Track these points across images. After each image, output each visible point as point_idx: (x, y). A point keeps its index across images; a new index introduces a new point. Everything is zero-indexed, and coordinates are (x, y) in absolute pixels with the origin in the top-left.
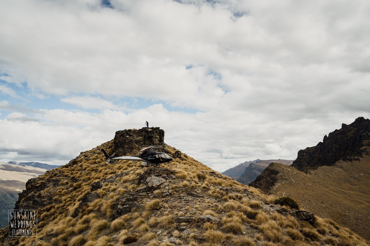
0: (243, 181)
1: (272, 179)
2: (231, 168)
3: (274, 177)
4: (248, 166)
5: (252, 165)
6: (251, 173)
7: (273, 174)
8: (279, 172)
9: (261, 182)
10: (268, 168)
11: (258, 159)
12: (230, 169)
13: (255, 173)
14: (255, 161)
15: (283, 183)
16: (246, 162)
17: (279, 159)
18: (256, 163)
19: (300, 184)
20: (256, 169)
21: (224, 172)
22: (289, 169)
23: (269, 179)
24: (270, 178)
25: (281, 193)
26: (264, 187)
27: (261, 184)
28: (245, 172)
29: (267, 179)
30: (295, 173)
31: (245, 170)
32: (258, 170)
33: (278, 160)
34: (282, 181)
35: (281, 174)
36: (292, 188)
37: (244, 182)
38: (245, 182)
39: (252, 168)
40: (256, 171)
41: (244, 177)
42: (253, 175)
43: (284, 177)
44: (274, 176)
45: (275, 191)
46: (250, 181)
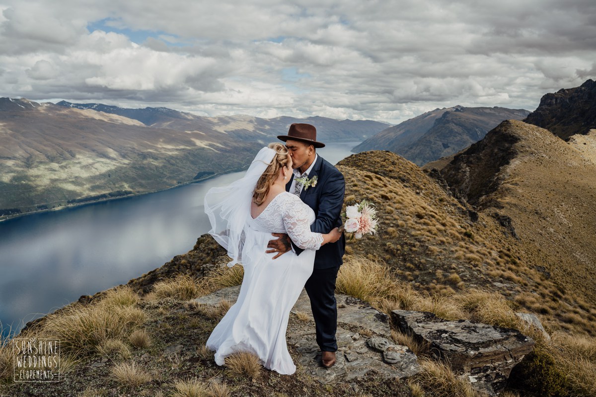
0: (429, 141)
1: (503, 151)
2: (412, 118)
3: (508, 148)
4: (440, 115)
5: (448, 115)
6: (443, 128)
7: (506, 141)
8: (519, 139)
9: (481, 155)
10: (497, 130)
11: (459, 106)
12: (409, 120)
13: (452, 129)
14: (453, 108)
15: (526, 159)
16: (438, 109)
17: (495, 107)
18: (455, 111)
19: (557, 163)
20: (453, 122)
21: (399, 125)
22: (537, 134)
23: (496, 150)
24: (499, 149)
25: (522, 180)
26: (486, 164)
27: (479, 159)
28: (434, 127)
29: (492, 151)
30: (548, 142)
31: (435, 123)
32: (456, 124)
33: (493, 107)
34: (523, 156)
35: (523, 142)
36: (541, 172)
37: (431, 142)
38: (433, 143)
39: (447, 120)
40: (454, 125)
41: (431, 134)
42: (447, 132)
43: (527, 149)
44: (507, 145)
45: (510, 175)
46: (441, 141)
